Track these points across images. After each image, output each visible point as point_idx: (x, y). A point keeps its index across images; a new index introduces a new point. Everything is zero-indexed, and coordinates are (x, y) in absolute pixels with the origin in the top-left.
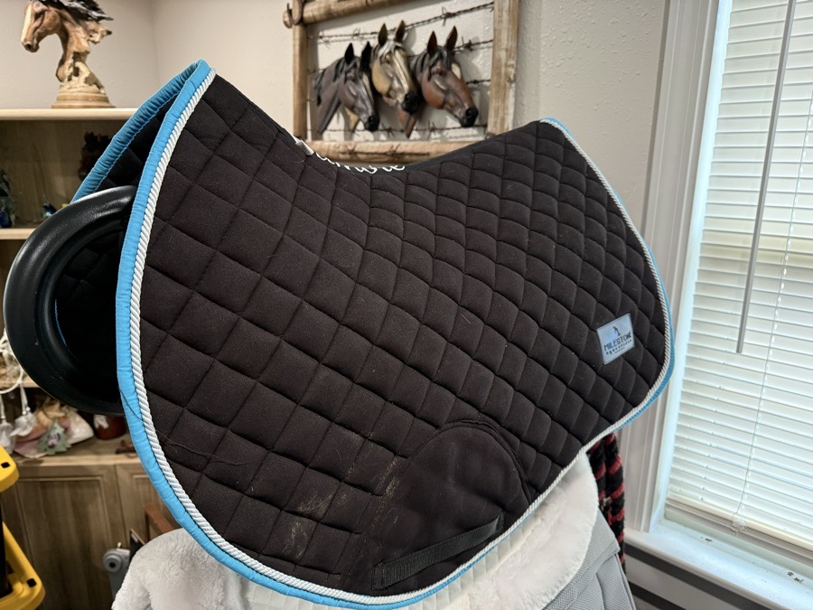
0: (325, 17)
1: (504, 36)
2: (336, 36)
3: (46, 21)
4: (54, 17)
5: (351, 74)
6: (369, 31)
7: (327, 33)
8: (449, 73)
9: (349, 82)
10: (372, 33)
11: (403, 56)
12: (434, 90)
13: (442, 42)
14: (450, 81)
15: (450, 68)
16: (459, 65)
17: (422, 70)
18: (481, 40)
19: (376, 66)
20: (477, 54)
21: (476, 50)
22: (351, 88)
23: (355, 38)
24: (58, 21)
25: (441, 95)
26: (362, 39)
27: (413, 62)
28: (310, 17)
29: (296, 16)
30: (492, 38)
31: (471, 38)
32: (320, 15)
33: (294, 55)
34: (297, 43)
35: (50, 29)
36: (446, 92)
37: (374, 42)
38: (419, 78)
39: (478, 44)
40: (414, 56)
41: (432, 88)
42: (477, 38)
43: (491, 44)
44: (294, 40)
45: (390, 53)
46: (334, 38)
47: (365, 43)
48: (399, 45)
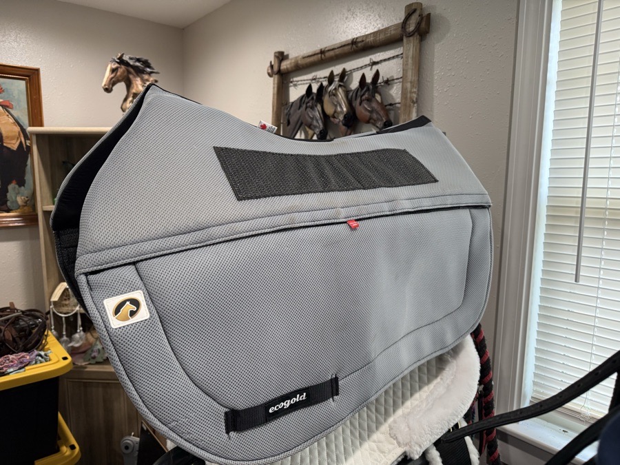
0: (294, 69)
1: (410, 73)
2: (301, 81)
3: (119, 73)
4: (124, 71)
5: (310, 104)
6: (323, 76)
7: (295, 79)
8: (373, 99)
9: (308, 109)
10: (325, 78)
11: (344, 91)
12: (363, 111)
13: (369, 80)
14: (374, 105)
15: (374, 97)
16: (380, 95)
17: (356, 99)
18: (395, 78)
19: (326, 98)
20: (393, 87)
21: (392, 84)
22: (309, 113)
23: (314, 81)
24: (126, 74)
25: (368, 114)
26: (318, 82)
27: (351, 94)
28: (284, 69)
29: (276, 68)
30: (401, 76)
31: (388, 77)
32: (292, 68)
33: (274, 94)
34: (276, 86)
35: (120, 78)
36: (371, 112)
37: (325, 83)
38: (354, 105)
39: (393, 80)
40: (351, 90)
41: (362, 110)
42: (393, 76)
43: (401, 80)
44: (274, 84)
45: (335, 89)
46: (300, 83)
47: (319, 84)
48: (342, 84)
